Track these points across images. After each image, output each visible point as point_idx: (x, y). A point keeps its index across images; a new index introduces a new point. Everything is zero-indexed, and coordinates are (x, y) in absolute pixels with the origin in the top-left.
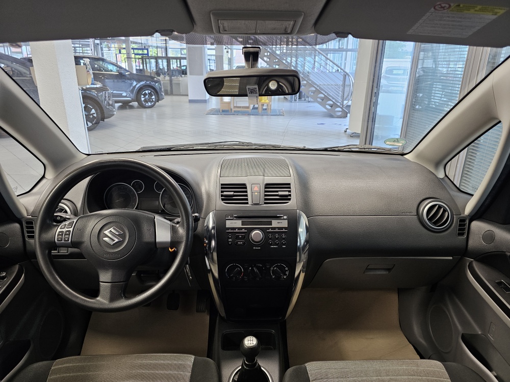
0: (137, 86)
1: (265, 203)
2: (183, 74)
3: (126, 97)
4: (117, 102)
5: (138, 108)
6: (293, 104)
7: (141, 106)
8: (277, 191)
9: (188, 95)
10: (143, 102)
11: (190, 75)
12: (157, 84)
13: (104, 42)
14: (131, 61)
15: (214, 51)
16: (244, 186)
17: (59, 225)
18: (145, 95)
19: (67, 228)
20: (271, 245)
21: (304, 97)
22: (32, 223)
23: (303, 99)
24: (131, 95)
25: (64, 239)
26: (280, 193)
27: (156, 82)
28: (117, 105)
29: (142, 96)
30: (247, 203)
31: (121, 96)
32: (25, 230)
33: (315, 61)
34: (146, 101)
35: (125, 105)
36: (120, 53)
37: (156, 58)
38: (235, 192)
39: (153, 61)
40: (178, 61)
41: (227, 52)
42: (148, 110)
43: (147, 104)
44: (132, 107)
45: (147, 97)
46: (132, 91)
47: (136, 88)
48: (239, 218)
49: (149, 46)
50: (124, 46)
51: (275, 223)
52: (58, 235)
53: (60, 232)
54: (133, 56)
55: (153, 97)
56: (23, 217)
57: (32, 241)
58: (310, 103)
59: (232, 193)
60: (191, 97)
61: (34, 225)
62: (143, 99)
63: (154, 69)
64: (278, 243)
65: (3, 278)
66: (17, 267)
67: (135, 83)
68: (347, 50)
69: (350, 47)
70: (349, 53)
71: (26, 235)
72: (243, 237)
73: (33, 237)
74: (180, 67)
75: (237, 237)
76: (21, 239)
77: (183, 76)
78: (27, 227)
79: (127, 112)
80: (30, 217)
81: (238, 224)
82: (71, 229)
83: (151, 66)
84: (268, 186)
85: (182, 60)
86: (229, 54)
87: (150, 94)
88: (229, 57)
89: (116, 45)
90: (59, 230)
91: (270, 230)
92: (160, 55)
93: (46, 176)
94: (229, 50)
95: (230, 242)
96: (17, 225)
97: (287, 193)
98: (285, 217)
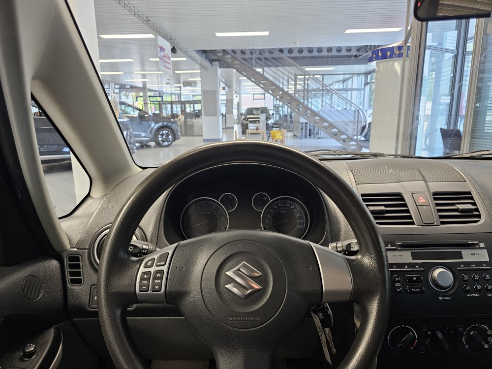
0: (155, 127)
1: (442, 223)
2: (196, 117)
3: (145, 137)
4: (137, 142)
5: (155, 147)
6: (304, 140)
7: (159, 145)
8: (453, 204)
9: (202, 136)
10: (161, 142)
11: (205, 115)
12: (174, 125)
13: (123, 91)
14: (147, 107)
15: (225, 96)
16: (398, 197)
17: (141, 261)
18: (162, 135)
19: (157, 266)
20: (468, 292)
21: (314, 134)
22: (77, 259)
23: (313, 136)
24: (150, 135)
25: (153, 286)
26: (461, 207)
27: (173, 123)
28: (137, 145)
29: (160, 136)
30: (413, 223)
31: (140, 136)
32: (67, 270)
33: (322, 101)
34: (163, 141)
35: (144, 146)
36: (137, 100)
37: (172, 103)
38: (386, 206)
39: (169, 106)
40: (192, 105)
41: (237, 96)
42: (166, 149)
43: (164, 144)
44: (148, 146)
45: (164, 136)
46: (151, 132)
47: (154, 130)
48: (405, 247)
49: (164, 93)
50: (141, 94)
51: (468, 256)
52: (141, 280)
53: (144, 273)
54: (149, 102)
55: (170, 137)
56: (64, 250)
57: (77, 288)
58: (320, 140)
59: (383, 208)
60: (205, 137)
61: (81, 263)
62: (160, 139)
63: (169, 112)
64: (480, 290)
65: (31, 354)
66: (51, 333)
67: (153, 125)
68: (352, 90)
69: (355, 87)
70: (354, 92)
71: (68, 277)
72: (418, 281)
73: (79, 282)
74: (194, 110)
75: (410, 280)
76: (59, 286)
77: (197, 118)
78: (71, 266)
79: (145, 151)
80: (75, 249)
81: (405, 257)
82: (165, 268)
83: (167, 112)
84: (437, 196)
85: (195, 105)
86: (238, 98)
87: (167, 135)
88: (238, 101)
89: (134, 94)
90: (142, 269)
91: (462, 267)
92: (174, 100)
93: (91, 194)
94: (238, 95)
95: (399, 287)
96: (55, 263)
97: (470, 207)
98: (482, 245)
